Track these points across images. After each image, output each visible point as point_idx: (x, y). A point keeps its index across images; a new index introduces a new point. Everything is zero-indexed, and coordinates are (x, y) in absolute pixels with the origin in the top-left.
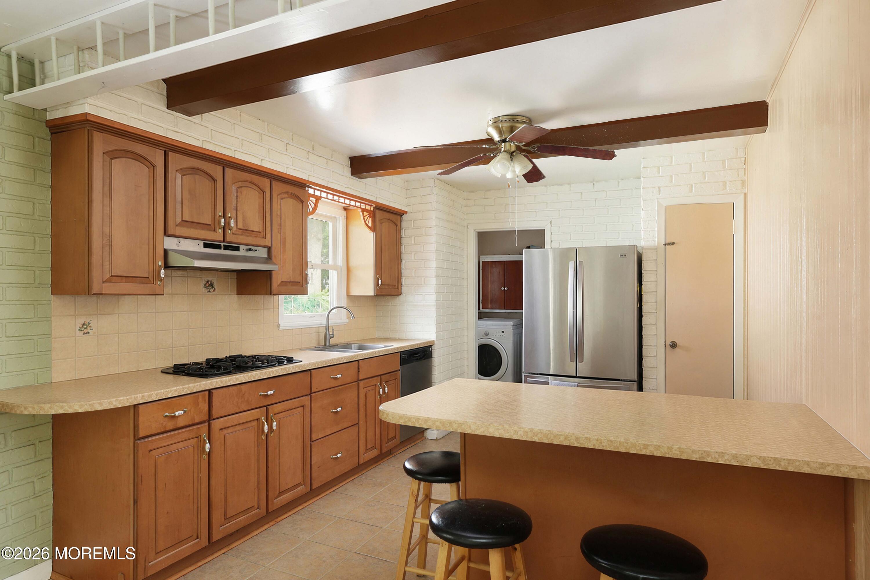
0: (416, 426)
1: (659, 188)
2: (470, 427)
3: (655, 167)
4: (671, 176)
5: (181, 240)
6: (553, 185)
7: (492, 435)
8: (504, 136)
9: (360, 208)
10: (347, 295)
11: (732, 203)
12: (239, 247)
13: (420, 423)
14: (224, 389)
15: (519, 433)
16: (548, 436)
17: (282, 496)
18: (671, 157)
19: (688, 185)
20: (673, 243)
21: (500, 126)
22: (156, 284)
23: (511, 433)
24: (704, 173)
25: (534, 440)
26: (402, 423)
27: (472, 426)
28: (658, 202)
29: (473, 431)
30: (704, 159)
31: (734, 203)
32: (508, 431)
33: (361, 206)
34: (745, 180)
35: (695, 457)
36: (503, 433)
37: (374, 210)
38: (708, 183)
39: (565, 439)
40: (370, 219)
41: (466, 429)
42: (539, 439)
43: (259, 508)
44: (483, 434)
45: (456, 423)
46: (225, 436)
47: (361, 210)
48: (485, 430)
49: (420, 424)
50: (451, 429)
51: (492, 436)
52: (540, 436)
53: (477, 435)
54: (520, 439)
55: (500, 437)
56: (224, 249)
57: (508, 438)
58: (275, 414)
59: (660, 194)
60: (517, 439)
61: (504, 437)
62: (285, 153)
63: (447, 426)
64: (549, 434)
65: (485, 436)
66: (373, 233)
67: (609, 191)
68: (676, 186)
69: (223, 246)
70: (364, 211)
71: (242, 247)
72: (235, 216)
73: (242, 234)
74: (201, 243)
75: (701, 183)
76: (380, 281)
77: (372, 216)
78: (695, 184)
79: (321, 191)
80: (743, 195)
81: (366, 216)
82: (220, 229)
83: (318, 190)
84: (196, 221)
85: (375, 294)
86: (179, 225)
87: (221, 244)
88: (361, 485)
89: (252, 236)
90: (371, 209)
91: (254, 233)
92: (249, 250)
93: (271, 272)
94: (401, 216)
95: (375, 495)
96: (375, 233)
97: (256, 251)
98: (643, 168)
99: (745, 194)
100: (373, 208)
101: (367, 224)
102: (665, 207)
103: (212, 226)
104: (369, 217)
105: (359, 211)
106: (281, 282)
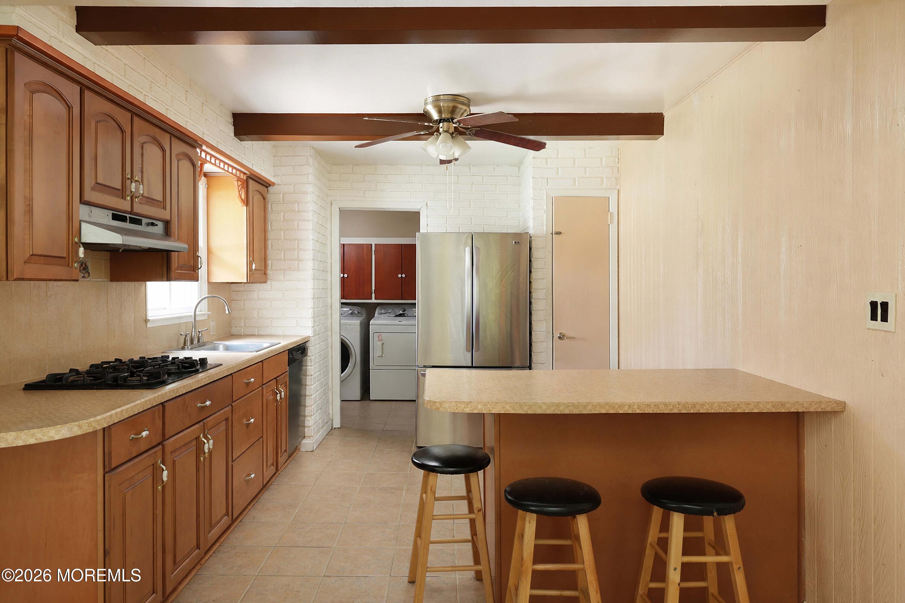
1: (547, 179)
2: (541, 407)
3: (544, 158)
4: (558, 169)
5: (92, 209)
6: (428, 166)
8: (444, 115)
9: (236, 175)
10: (208, 282)
11: (607, 197)
12: (142, 220)
14: (172, 401)
17: (212, 530)
18: (558, 150)
19: (572, 178)
20: (560, 233)
21: (441, 105)
22: (72, 267)
23: (580, 409)
24: (585, 168)
27: (542, 406)
28: (546, 192)
29: (544, 411)
30: (585, 154)
31: (609, 198)
32: (578, 407)
33: (236, 173)
34: (618, 178)
35: (730, 410)
37: (247, 179)
38: (589, 178)
40: (244, 190)
43: (198, 548)
45: (526, 406)
46: (174, 460)
47: (236, 179)
48: (556, 409)
51: (563, 413)
52: (607, 407)
55: (571, 413)
56: (129, 223)
57: (578, 413)
58: (209, 430)
59: (548, 185)
61: (574, 413)
62: (185, 103)
65: (556, 414)
66: (246, 207)
67: (486, 176)
68: (561, 178)
69: (128, 218)
70: (239, 179)
71: (145, 221)
72: (140, 181)
73: (146, 204)
74: (110, 213)
75: (583, 177)
76: (254, 265)
77: (245, 186)
78: (578, 178)
79: (207, 153)
80: (617, 191)
81: (240, 186)
82: (128, 196)
83: (205, 151)
84: (108, 184)
85: (248, 281)
86: (93, 189)
87: (126, 216)
88: (268, 509)
89: (155, 206)
90: (245, 178)
91: (156, 202)
92: (150, 224)
93: (169, 253)
94: (267, 187)
95: (293, 517)
96: (248, 207)
97: (157, 225)
98: (533, 158)
99: (619, 190)
100: (246, 176)
101: (240, 196)
102: (552, 197)
103: (121, 191)
104: (242, 187)
105: (234, 179)
106: (178, 266)
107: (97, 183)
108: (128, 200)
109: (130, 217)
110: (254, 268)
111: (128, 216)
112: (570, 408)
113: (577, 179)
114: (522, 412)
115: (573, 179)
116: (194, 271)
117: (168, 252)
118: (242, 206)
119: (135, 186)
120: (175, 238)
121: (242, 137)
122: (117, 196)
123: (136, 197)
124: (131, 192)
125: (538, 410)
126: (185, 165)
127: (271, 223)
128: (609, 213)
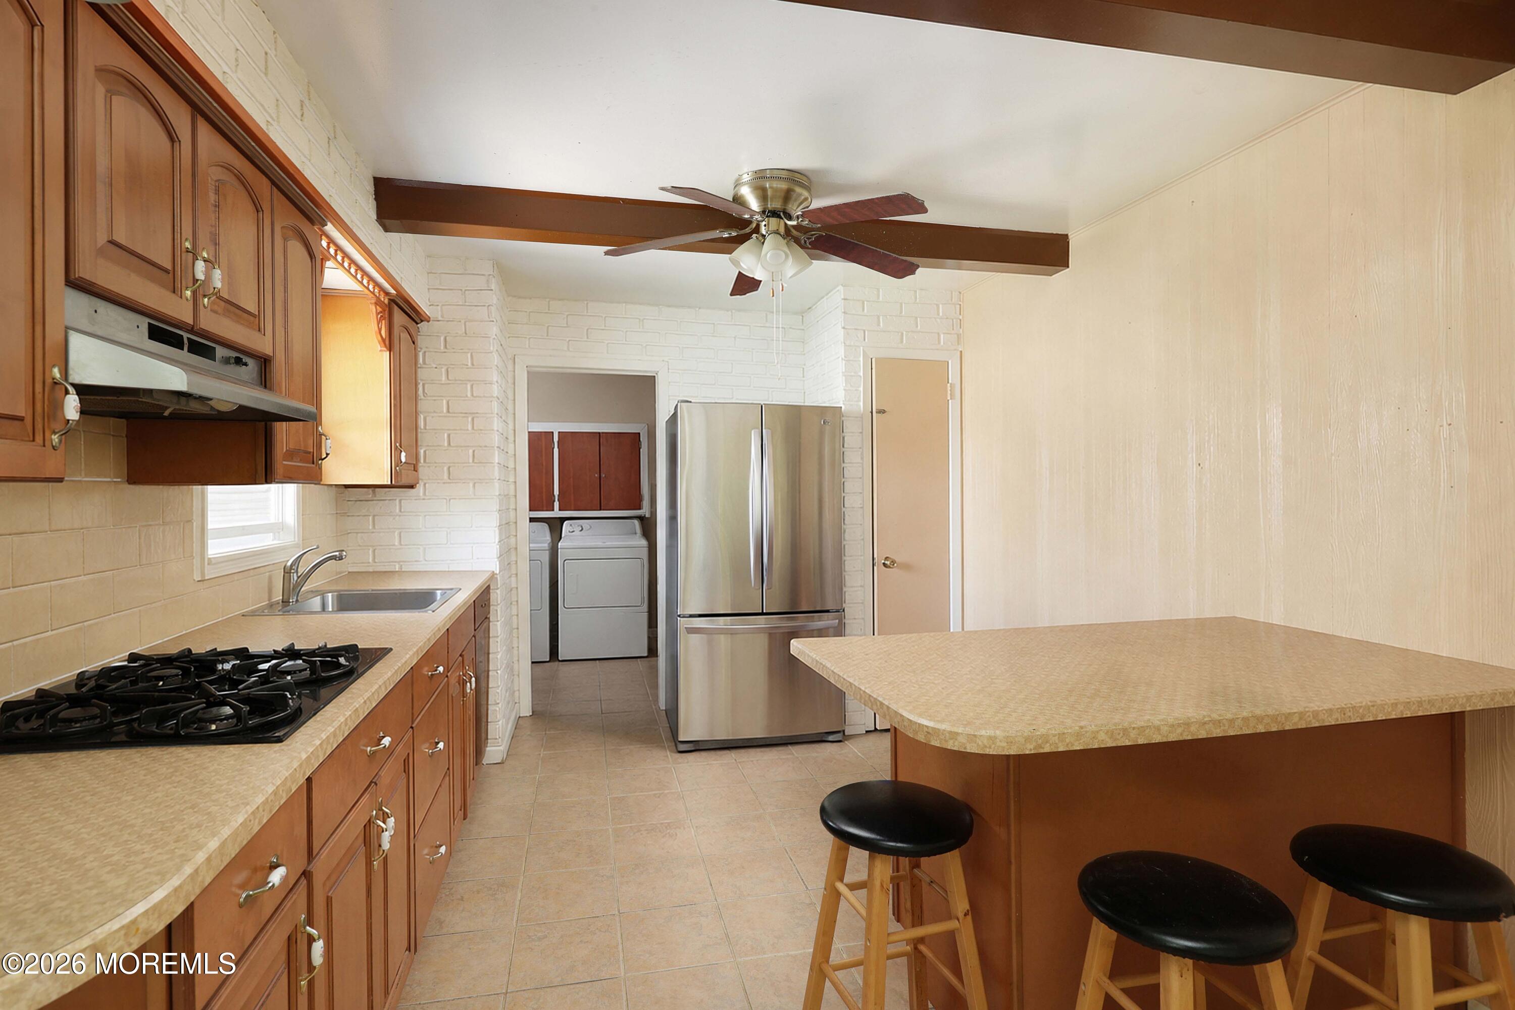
0: (1059, 750)
1: (864, 332)
3: (859, 300)
4: (878, 317)
5: (98, 305)
7: (1195, 737)
8: (770, 205)
9: (373, 295)
11: (946, 361)
12: (214, 348)
13: (1067, 740)
15: (1236, 724)
16: (1277, 719)
18: (878, 290)
19: (898, 332)
20: (882, 412)
21: (768, 186)
24: (916, 318)
25: (1258, 731)
26: (1031, 750)
27: (1162, 727)
28: (863, 350)
30: (916, 300)
31: (948, 362)
33: (374, 289)
34: (961, 334)
36: (1212, 729)
37: (389, 303)
38: (921, 332)
39: (1301, 719)
40: (383, 322)
41: (1152, 735)
42: (1265, 728)
44: (1181, 739)
45: (1134, 728)
47: (373, 301)
49: (1068, 745)
50: (1127, 741)
53: (1172, 742)
54: (1239, 733)
55: (1209, 736)
56: (189, 351)
57: (1220, 735)
59: (865, 340)
60: (1234, 734)
62: (300, 124)
63: (1119, 737)
64: (1278, 715)
66: (388, 353)
68: (884, 331)
69: (186, 341)
70: (378, 303)
71: (220, 352)
72: (213, 260)
73: (223, 314)
74: (144, 322)
75: (912, 332)
76: (403, 454)
77: (387, 316)
78: (906, 332)
79: (331, 241)
80: (959, 353)
81: (379, 313)
82: (187, 288)
83: (328, 237)
84: (139, 251)
85: (393, 482)
86: (100, 252)
87: (182, 336)
88: (462, 899)
89: (242, 324)
90: (386, 301)
91: (245, 315)
92: (233, 361)
93: (271, 425)
94: (417, 323)
95: (516, 911)
96: (392, 353)
97: (246, 364)
98: (845, 299)
99: (961, 352)
100: (389, 299)
101: (380, 330)
102: (871, 359)
103: (171, 275)
104: (382, 316)
105: (369, 302)
106: (287, 450)
107: (112, 242)
108: (187, 300)
109: (188, 338)
110: (403, 460)
111: (186, 335)
112: (1207, 727)
113: (904, 333)
114: (1128, 743)
115: (900, 334)
116: (313, 463)
117: (268, 423)
118: (381, 351)
119: (204, 269)
120: (281, 393)
121: (388, 222)
122: (162, 285)
123: (205, 296)
124: (195, 281)
125: (1154, 736)
126: (296, 249)
127: (424, 385)
128: (949, 385)
